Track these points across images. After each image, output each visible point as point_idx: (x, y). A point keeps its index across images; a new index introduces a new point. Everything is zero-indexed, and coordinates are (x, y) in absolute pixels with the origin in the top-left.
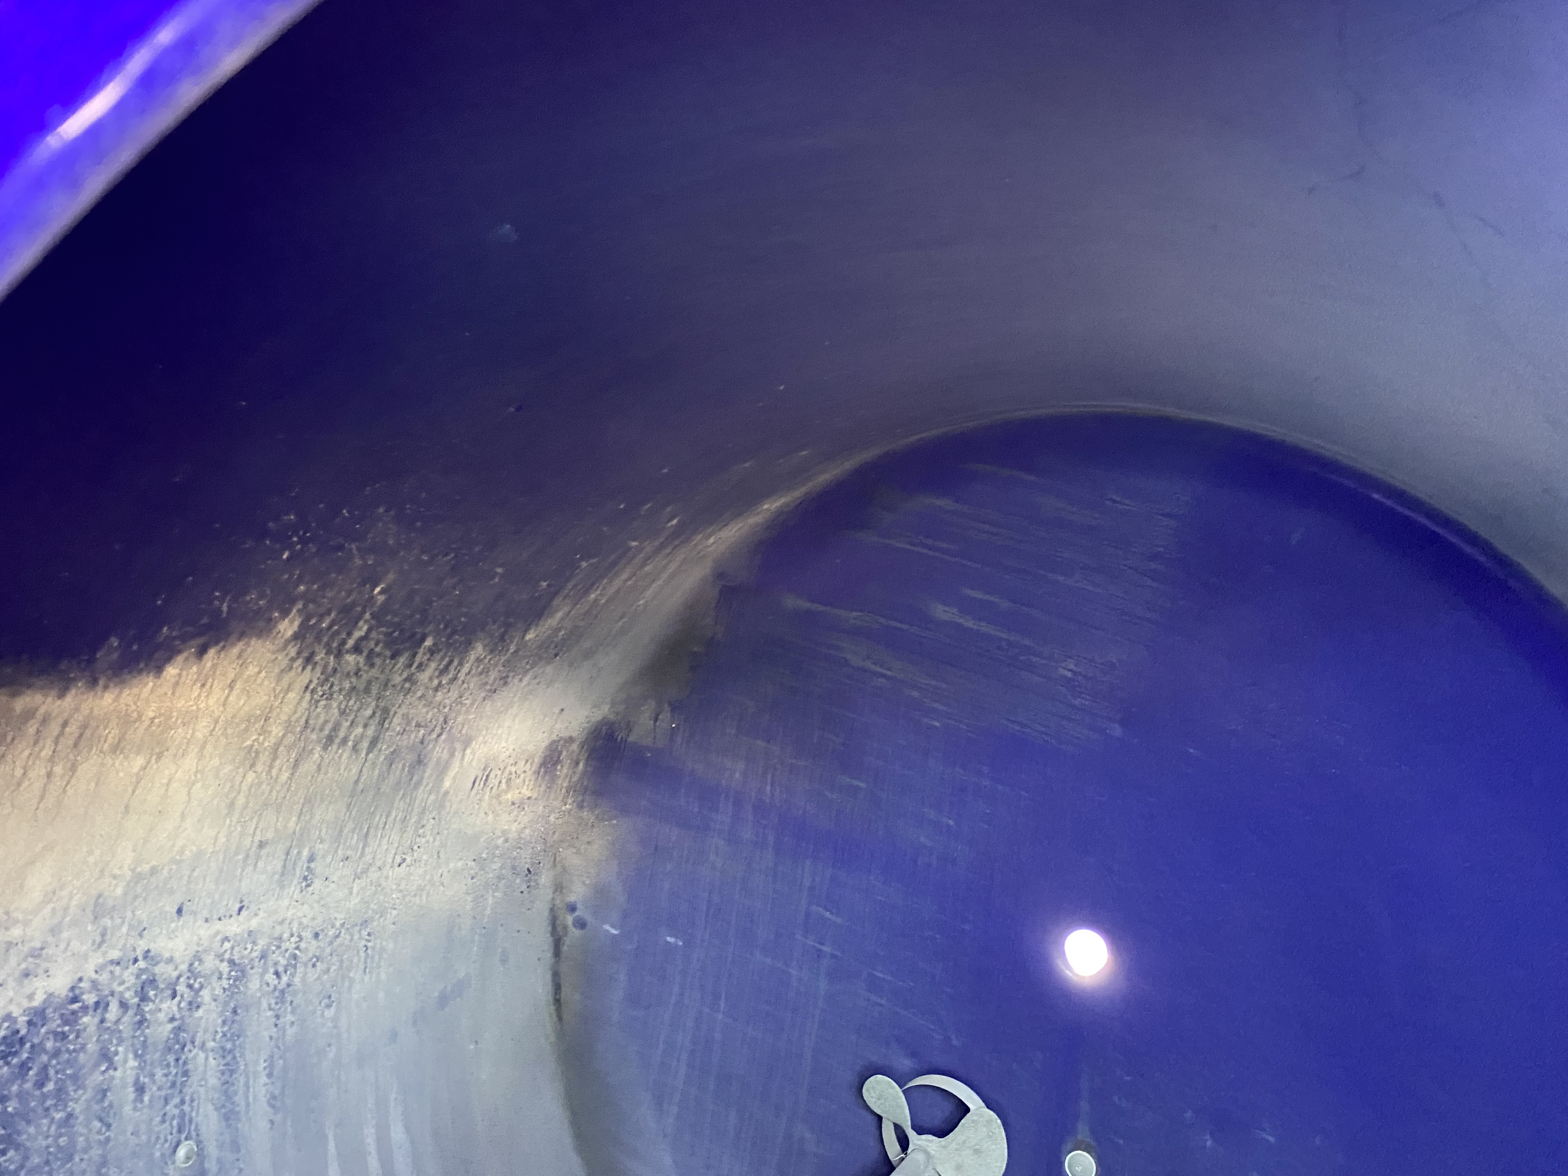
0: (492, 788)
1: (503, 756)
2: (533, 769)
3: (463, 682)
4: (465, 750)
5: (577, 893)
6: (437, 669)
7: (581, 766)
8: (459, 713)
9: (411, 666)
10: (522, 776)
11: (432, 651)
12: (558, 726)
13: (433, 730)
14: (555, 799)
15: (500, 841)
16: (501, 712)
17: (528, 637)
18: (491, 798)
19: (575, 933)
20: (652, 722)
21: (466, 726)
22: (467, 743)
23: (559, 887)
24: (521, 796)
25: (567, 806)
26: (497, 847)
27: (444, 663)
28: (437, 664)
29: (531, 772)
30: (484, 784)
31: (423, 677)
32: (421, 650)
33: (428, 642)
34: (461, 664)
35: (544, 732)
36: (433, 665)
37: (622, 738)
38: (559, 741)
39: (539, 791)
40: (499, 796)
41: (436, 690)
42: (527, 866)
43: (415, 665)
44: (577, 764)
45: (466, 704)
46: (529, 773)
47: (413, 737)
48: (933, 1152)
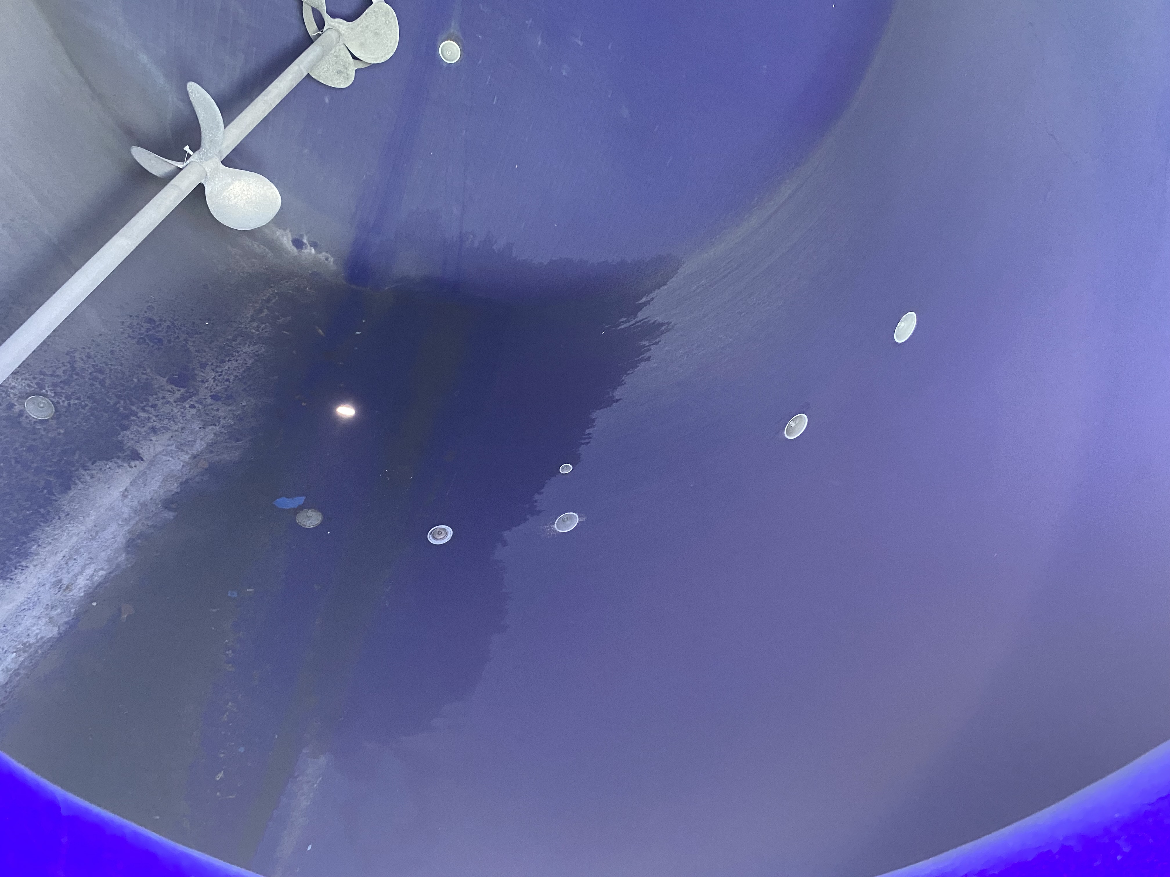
48: (343, 32)
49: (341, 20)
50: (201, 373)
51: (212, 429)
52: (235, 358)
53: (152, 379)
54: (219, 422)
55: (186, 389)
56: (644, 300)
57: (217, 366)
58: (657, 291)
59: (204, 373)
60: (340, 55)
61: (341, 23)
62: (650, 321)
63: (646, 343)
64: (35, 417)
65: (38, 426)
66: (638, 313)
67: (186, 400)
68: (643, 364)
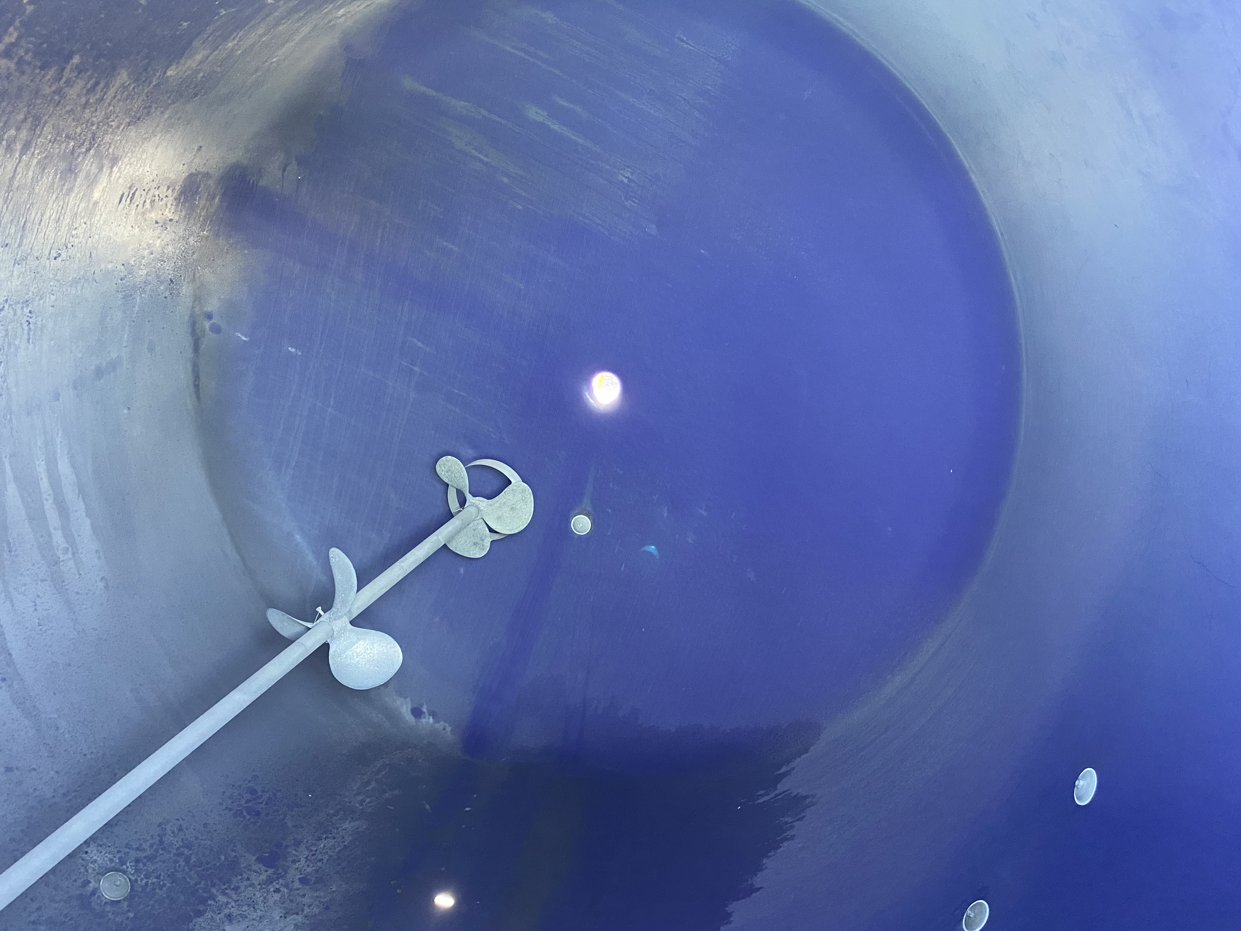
0: (137, 206)
1: (148, 179)
2: (174, 196)
3: (109, 105)
4: (112, 168)
5: (213, 305)
6: (84, 88)
7: (217, 200)
8: (106, 133)
9: (60, 79)
10: (165, 199)
11: (80, 70)
12: (197, 161)
13: (83, 144)
14: (195, 224)
15: (146, 253)
16: (145, 139)
17: (169, 73)
18: (137, 214)
19: (211, 335)
20: (281, 172)
21: (113, 147)
22: (115, 161)
23: (197, 299)
24: (164, 217)
25: (205, 232)
26: (143, 258)
27: (91, 82)
28: (85, 83)
29: (172, 198)
30: (131, 201)
31: (72, 92)
32: (69, 67)
33: (76, 60)
34: (107, 86)
35: (184, 165)
36: (81, 83)
37: (254, 181)
38: (197, 175)
39: (180, 215)
40: (144, 213)
41: (85, 106)
42: (170, 276)
43: (64, 79)
44: (214, 198)
45: (112, 126)
46: (171, 198)
47: (63, 148)
48: (482, 508)
49: (481, 499)
50: (294, 852)
51: (294, 919)
52: (333, 835)
53: (241, 856)
54: (303, 911)
55: (273, 870)
56: (783, 770)
57: (312, 845)
58: (798, 760)
59: (297, 851)
60: (477, 529)
61: (481, 501)
62: (792, 793)
63: (789, 819)
64: (107, 897)
65: (108, 908)
66: (778, 785)
67: (271, 883)
68: (785, 844)
